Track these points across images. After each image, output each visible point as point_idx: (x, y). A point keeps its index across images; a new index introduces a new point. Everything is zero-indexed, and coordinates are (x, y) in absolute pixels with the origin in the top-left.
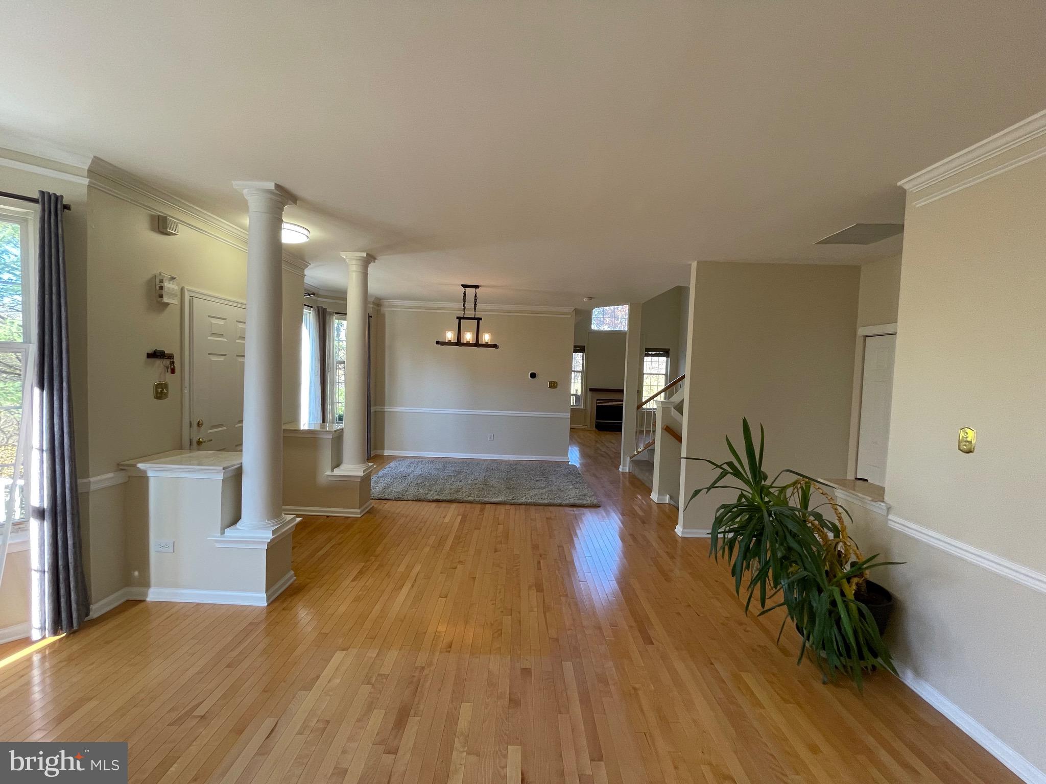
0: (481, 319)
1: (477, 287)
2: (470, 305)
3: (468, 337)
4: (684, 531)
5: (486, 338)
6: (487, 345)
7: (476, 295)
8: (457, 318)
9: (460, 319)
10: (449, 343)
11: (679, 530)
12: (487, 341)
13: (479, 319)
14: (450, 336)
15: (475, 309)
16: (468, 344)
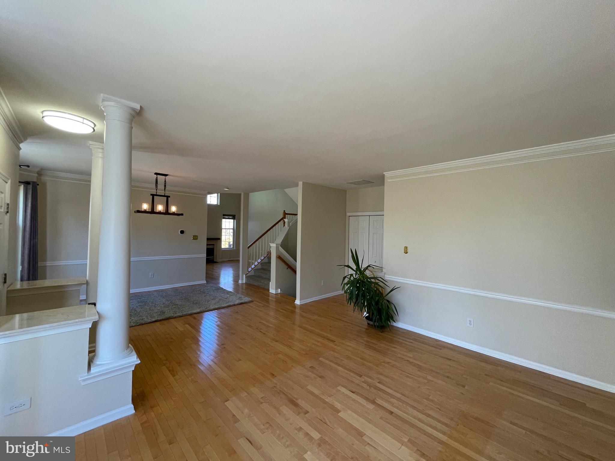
0: (169, 197)
1: (166, 175)
2: (161, 186)
3: (160, 208)
4: (301, 301)
5: (173, 209)
6: (174, 214)
7: (165, 180)
8: (151, 195)
9: (153, 195)
10: (145, 212)
11: (298, 302)
12: (174, 211)
13: (168, 197)
14: (145, 206)
15: (165, 189)
16: (160, 213)
